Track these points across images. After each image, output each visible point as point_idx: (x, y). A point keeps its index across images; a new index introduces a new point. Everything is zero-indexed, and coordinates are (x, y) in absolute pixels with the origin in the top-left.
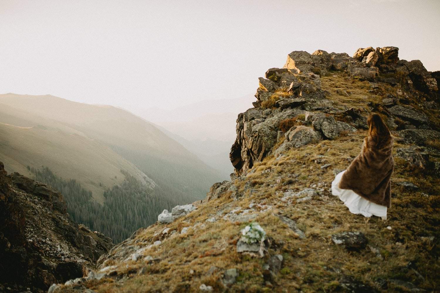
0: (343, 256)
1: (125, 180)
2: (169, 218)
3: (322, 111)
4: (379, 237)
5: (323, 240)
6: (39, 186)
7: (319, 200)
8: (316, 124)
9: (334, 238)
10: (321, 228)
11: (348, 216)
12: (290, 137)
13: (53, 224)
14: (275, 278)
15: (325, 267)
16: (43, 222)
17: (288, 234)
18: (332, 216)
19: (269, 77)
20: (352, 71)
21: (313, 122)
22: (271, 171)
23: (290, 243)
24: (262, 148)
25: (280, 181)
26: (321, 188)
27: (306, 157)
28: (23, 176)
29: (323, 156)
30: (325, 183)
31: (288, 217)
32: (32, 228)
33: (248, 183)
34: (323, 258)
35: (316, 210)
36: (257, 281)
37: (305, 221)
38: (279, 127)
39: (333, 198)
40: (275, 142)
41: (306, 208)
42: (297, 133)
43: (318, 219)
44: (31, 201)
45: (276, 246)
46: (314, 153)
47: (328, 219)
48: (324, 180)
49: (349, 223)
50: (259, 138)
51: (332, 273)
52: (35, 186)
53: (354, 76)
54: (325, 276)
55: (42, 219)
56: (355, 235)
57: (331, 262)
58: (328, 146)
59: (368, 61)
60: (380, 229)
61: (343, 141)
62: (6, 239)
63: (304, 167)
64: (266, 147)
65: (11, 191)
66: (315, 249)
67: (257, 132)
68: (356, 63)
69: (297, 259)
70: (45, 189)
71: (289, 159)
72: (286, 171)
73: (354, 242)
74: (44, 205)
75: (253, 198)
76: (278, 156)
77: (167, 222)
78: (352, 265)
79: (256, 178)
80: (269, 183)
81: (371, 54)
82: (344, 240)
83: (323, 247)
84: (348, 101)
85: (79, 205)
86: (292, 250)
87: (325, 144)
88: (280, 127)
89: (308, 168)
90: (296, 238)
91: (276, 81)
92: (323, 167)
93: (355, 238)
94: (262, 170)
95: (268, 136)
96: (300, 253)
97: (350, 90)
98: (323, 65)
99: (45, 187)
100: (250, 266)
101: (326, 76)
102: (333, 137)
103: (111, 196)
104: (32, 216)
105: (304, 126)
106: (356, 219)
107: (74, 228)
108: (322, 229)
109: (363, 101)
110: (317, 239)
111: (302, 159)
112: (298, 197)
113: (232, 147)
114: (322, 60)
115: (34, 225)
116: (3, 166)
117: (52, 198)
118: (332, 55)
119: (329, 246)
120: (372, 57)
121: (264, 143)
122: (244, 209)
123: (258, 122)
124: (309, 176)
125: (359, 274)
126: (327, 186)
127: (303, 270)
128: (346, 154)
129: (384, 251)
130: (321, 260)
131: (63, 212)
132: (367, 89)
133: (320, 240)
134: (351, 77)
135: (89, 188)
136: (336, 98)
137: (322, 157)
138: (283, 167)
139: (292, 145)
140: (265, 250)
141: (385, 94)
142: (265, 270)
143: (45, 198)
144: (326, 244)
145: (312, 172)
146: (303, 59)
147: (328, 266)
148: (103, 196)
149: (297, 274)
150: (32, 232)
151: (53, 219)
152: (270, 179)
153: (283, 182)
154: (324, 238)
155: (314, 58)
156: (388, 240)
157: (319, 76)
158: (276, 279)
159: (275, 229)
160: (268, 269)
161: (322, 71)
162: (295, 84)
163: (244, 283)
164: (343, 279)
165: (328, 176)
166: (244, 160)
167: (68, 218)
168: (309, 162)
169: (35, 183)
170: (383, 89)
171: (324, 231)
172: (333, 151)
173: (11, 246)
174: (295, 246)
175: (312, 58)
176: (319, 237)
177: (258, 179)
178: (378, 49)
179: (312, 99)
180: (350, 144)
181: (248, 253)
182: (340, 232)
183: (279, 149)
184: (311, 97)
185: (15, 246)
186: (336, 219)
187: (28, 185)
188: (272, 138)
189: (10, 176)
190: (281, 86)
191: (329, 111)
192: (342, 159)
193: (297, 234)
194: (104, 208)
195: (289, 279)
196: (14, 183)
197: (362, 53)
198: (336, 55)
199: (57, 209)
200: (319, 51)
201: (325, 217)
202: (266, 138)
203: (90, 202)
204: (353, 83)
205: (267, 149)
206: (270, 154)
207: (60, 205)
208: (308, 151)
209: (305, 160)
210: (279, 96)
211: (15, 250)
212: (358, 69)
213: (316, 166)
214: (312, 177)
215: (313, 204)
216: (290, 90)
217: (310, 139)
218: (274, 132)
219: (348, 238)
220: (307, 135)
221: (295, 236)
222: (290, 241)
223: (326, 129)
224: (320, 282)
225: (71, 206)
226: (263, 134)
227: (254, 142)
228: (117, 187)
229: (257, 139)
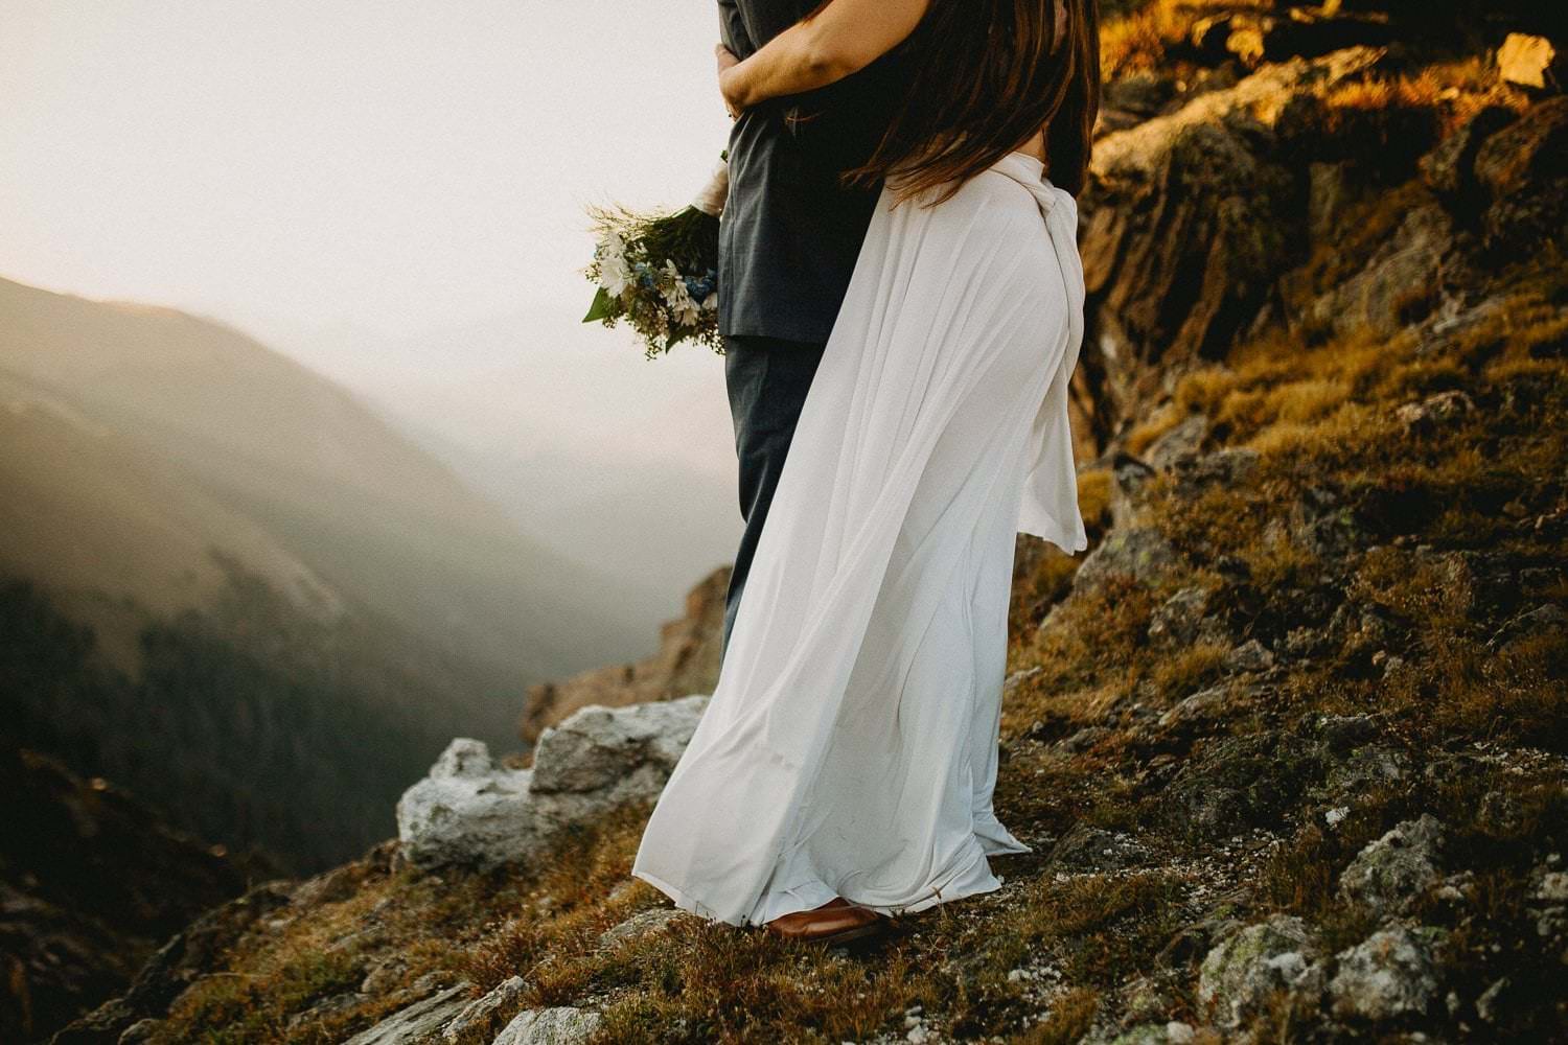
1: (224, 589)
2: (505, 818)
50: (1182, 211)
64: (1235, 271)
77: (481, 857)
95: (1249, 196)
121: (1217, 244)
188: (1276, 212)
202: (1236, 207)
205: (1244, 288)
218: (1281, 173)
226: (1215, 180)
227: (1137, 238)
228: (193, 615)
229: (1157, 212)
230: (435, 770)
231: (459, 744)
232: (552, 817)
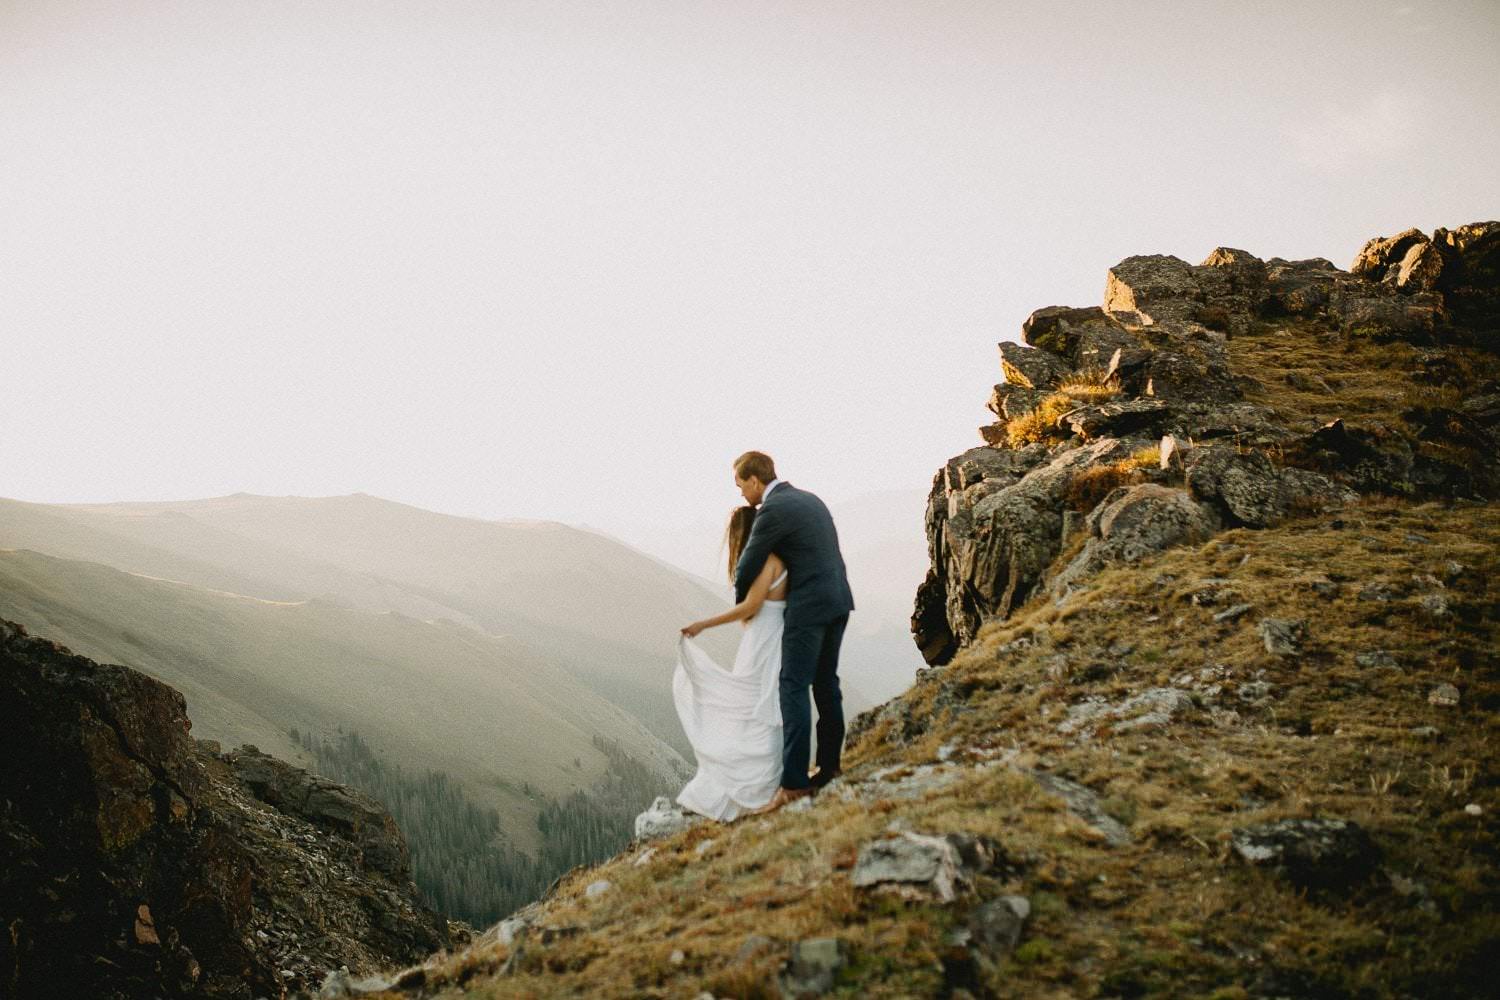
0: (1277, 903)
1: (607, 773)
2: (672, 825)
3: (1227, 439)
4: (1430, 841)
5: (1199, 850)
6: (320, 789)
7: (1199, 723)
8: (1201, 477)
9: (1241, 842)
10: (1193, 809)
11: (1308, 772)
12: (1105, 526)
13: (362, 919)
14: (989, 975)
15: (1198, 942)
16: (332, 913)
17: (1061, 829)
18: (1243, 770)
19: (1037, 341)
20: (1343, 312)
21: (1188, 470)
22: (1031, 643)
23: (1067, 859)
24: (1008, 574)
25: (1059, 672)
26: (1211, 683)
27: (1162, 586)
28: (270, 756)
29: (1223, 582)
30: (1228, 666)
31: (1073, 779)
32: (293, 932)
33: (948, 686)
34: (1190, 908)
35: (1184, 753)
36: (917, 982)
37: (1133, 786)
38: (1066, 496)
39: (1252, 718)
40: (1055, 552)
41: (1144, 748)
42: (1128, 509)
43: (1187, 783)
44: (293, 840)
45: (1010, 869)
46: (1192, 573)
47: (1226, 780)
48: (1225, 660)
49: (1311, 793)
50: (998, 541)
51: (1220, 960)
52: (309, 791)
53: (1352, 329)
54: (1192, 970)
55: (326, 902)
56: (1328, 829)
57: (1222, 924)
58: (1243, 545)
59: (1403, 277)
60: (1435, 813)
61: (1302, 530)
62: (187, 949)
63: (1154, 621)
64: (1022, 570)
65: (230, 805)
66: (1165, 882)
67: (989, 518)
68: (1360, 286)
69: (1088, 914)
70: (339, 800)
71: (1100, 598)
72: (1084, 639)
73: (1319, 855)
74: (335, 855)
75: (959, 731)
76: (1063, 593)
78: (1307, 934)
79: (977, 670)
80: (1021, 683)
81: (1414, 252)
82: (1280, 848)
83: (1197, 875)
84: (1328, 405)
85: (455, 862)
86: (1068, 880)
87: (1231, 541)
88: (1070, 498)
89: (1166, 624)
90: (1093, 843)
91: (1060, 354)
92: (1223, 615)
93: (1325, 840)
94: (1001, 641)
95: (1029, 532)
96: (1098, 893)
97: (1338, 375)
98: (1238, 298)
99: (339, 794)
100: (896, 933)
101: (1249, 333)
102: (1267, 519)
103: (564, 827)
104: (295, 890)
105: (1155, 485)
106: (1339, 783)
107: (433, 932)
108: (1198, 813)
109: (1385, 405)
110: (1178, 845)
111: (1144, 594)
112: (1123, 715)
113: (919, 594)
114: (1232, 280)
115: (301, 921)
116: (183, 706)
117: (362, 829)
118: (1274, 266)
119: (1220, 869)
120: (1420, 262)
121: (1013, 557)
122: (919, 766)
123: (993, 489)
124: (1170, 651)
125: (1333, 964)
126: (1231, 677)
127: (1107, 947)
128: (1312, 570)
129: (1447, 889)
130: (1184, 917)
131: (399, 878)
132: (1403, 369)
133: (1185, 848)
134: (1342, 333)
135: (489, 800)
136: (1284, 400)
137: (1218, 584)
138: (1077, 625)
139: (1113, 553)
140: (960, 876)
141: (1472, 382)
142: (954, 948)
143: (338, 831)
144: (1211, 862)
145: (1182, 635)
146: (1162, 281)
147: (1211, 936)
148: (536, 829)
149: (1079, 964)
150: (293, 945)
151: (365, 902)
152: (1029, 668)
153: (1071, 673)
154: (1203, 844)
155: (1203, 275)
156: (1467, 852)
157: (1223, 336)
158: (995, 979)
159: (1015, 817)
160: (964, 944)
161: (1234, 319)
162: (1129, 354)
163: (865, 990)
164: (1267, 980)
165: (1240, 644)
166: (958, 633)
167: (413, 897)
168: (1172, 603)
169: (307, 782)
170: (1465, 367)
171: (1205, 818)
172: (1262, 562)
173: (202, 976)
174: (1083, 869)
175: (1197, 276)
176: (1184, 838)
177: (986, 670)
178: (1441, 235)
179: (1194, 405)
180: (1328, 538)
181: (895, 887)
182: (1269, 821)
183: (1067, 571)
184: (1189, 398)
185: (213, 976)
186: (1259, 783)
187: (286, 787)
188: (1043, 538)
189: (228, 756)
190: (1080, 367)
191: (1254, 437)
192: (1295, 585)
193: (1095, 830)
194: (539, 869)
195: (1048, 980)
196: (240, 779)
197: (1380, 252)
198: (1285, 265)
199: (378, 867)
200: (1221, 251)
201: (1214, 776)
202: (1020, 538)
203: (494, 848)
204: (1350, 350)
205: (1026, 578)
206: (1038, 593)
207: (385, 853)
208: (1169, 568)
209: (1158, 599)
210: (1071, 398)
211: (215, 989)
212: (1366, 304)
213: (1196, 616)
214: (1179, 652)
215: (1171, 738)
216: (1112, 375)
217: (1178, 527)
218: (1049, 517)
219: (1296, 840)
220: (1167, 515)
221: (1088, 836)
222: (1067, 852)
223: (1239, 492)
224: (1172, 989)
225: (432, 864)
226: (1011, 526)
227: (981, 554)
228: (581, 798)
229: (989, 542)
230: (651, 809)
231: (658, 799)
232: (691, 824)
